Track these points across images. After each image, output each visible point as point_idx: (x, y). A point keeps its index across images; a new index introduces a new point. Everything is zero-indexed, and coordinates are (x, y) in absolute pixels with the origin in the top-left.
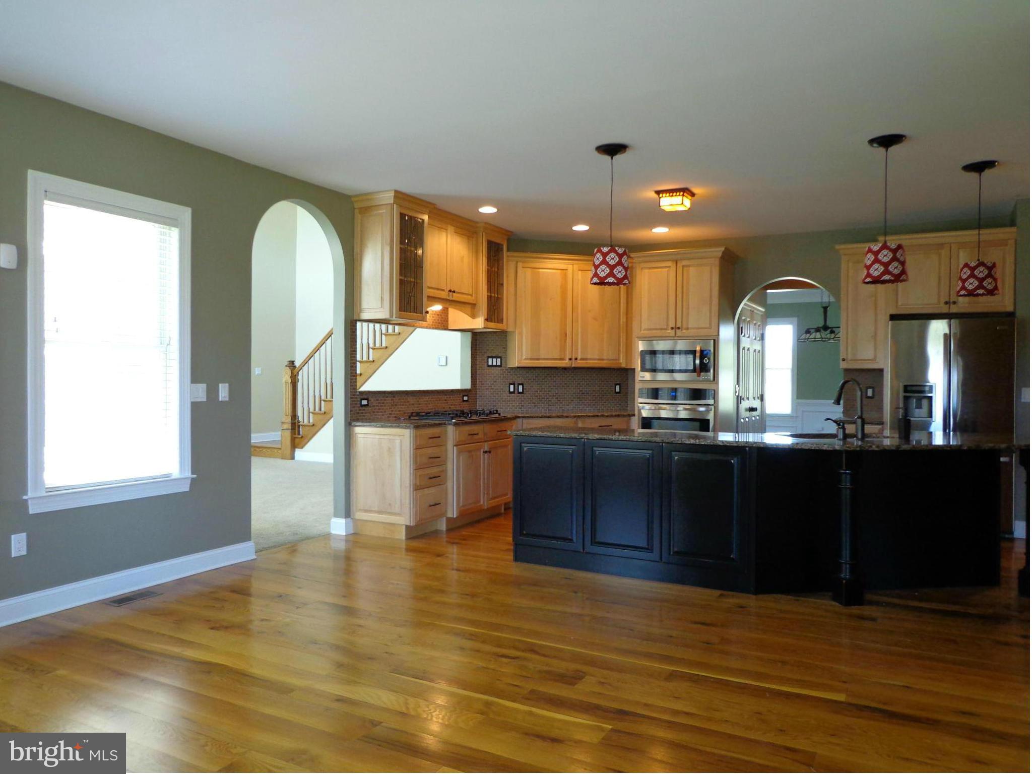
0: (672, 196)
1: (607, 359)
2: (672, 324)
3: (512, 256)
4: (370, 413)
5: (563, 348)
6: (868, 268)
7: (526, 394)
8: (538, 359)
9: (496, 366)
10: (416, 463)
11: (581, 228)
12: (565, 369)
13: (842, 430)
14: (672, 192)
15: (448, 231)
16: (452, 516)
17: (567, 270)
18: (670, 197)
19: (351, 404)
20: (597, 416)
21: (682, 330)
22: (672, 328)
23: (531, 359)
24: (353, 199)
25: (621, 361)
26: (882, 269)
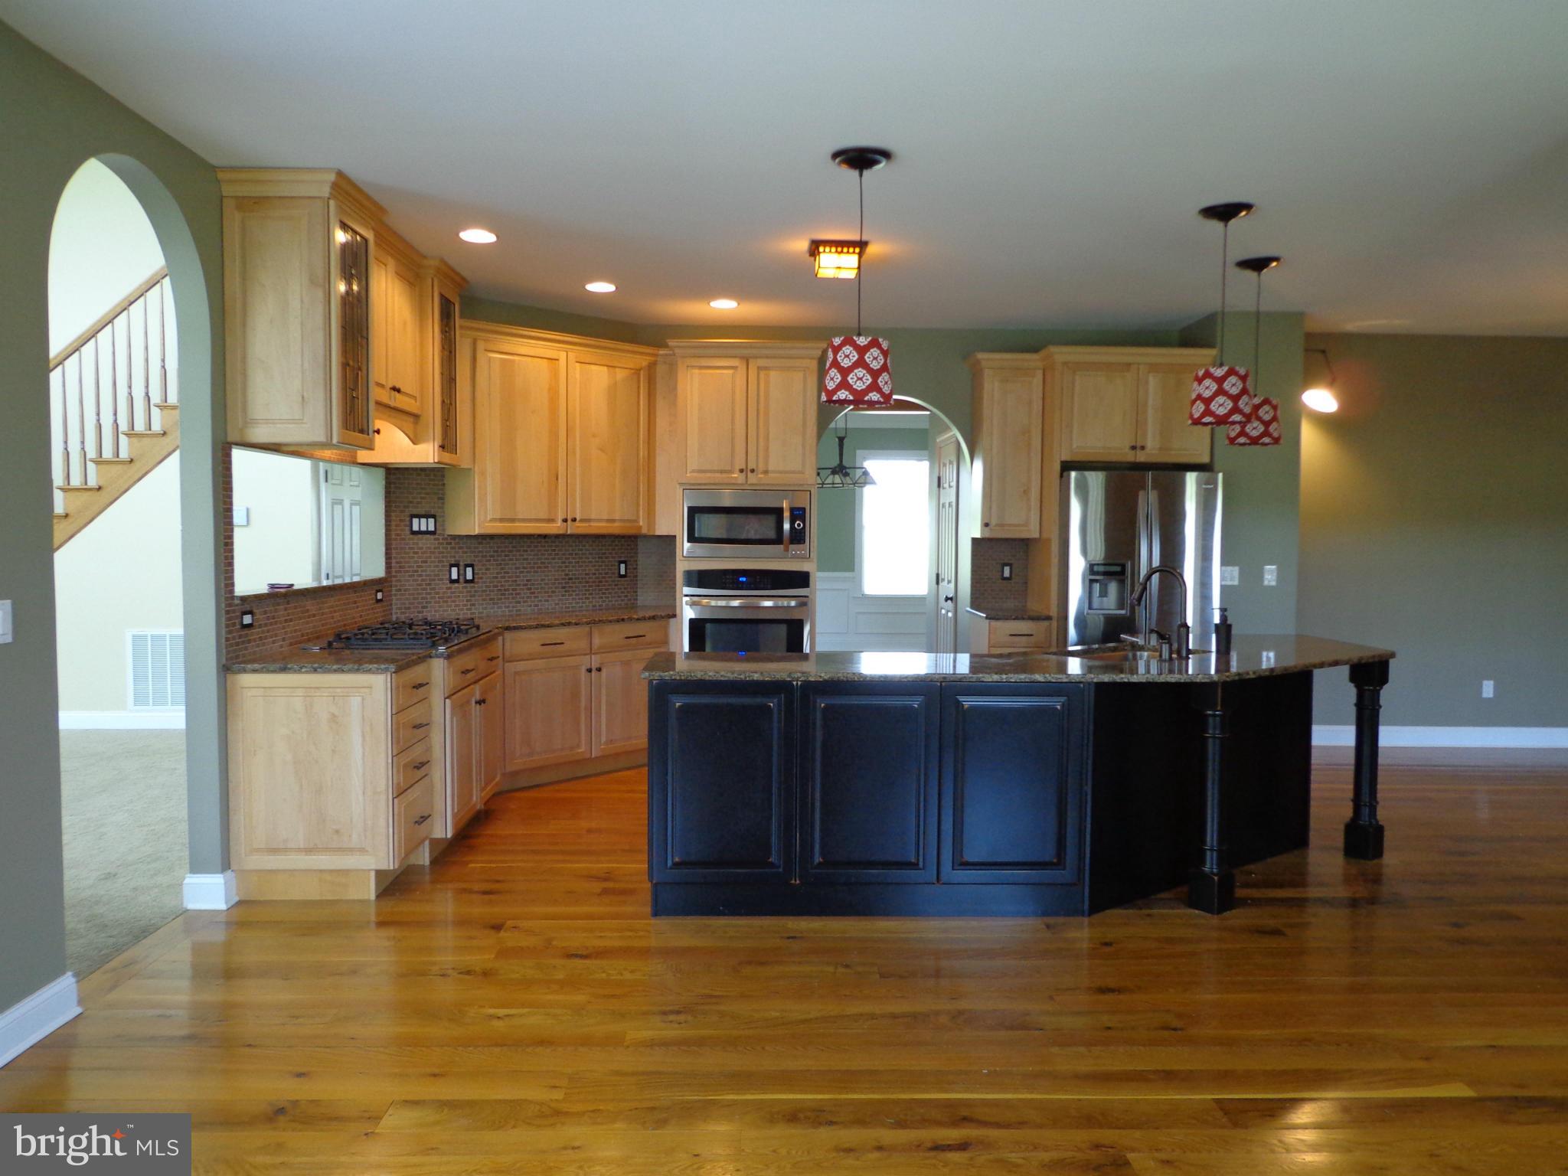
0: (842, 252)
1: (621, 521)
2: (740, 463)
3: (471, 328)
4: (255, 640)
5: (552, 504)
6: (1207, 401)
7: (478, 583)
8: (513, 520)
9: (427, 532)
10: (398, 742)
11: (601, 287)
12: (557, 536)
13: (1167, 645)
14: (840, 245)
15: (388, 267)
16: (444, 836)
17: (557, 360)
18: (836, 255)
19: (227, 626)
20: (623, 620)
21: (757, 475)
22: (741, 471)
23: (501, 520)
24: (220, 175)
25: (641, 524)
26: (1229, 405)
